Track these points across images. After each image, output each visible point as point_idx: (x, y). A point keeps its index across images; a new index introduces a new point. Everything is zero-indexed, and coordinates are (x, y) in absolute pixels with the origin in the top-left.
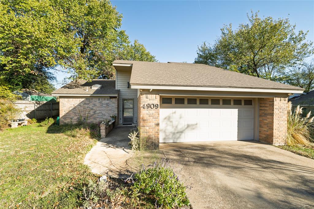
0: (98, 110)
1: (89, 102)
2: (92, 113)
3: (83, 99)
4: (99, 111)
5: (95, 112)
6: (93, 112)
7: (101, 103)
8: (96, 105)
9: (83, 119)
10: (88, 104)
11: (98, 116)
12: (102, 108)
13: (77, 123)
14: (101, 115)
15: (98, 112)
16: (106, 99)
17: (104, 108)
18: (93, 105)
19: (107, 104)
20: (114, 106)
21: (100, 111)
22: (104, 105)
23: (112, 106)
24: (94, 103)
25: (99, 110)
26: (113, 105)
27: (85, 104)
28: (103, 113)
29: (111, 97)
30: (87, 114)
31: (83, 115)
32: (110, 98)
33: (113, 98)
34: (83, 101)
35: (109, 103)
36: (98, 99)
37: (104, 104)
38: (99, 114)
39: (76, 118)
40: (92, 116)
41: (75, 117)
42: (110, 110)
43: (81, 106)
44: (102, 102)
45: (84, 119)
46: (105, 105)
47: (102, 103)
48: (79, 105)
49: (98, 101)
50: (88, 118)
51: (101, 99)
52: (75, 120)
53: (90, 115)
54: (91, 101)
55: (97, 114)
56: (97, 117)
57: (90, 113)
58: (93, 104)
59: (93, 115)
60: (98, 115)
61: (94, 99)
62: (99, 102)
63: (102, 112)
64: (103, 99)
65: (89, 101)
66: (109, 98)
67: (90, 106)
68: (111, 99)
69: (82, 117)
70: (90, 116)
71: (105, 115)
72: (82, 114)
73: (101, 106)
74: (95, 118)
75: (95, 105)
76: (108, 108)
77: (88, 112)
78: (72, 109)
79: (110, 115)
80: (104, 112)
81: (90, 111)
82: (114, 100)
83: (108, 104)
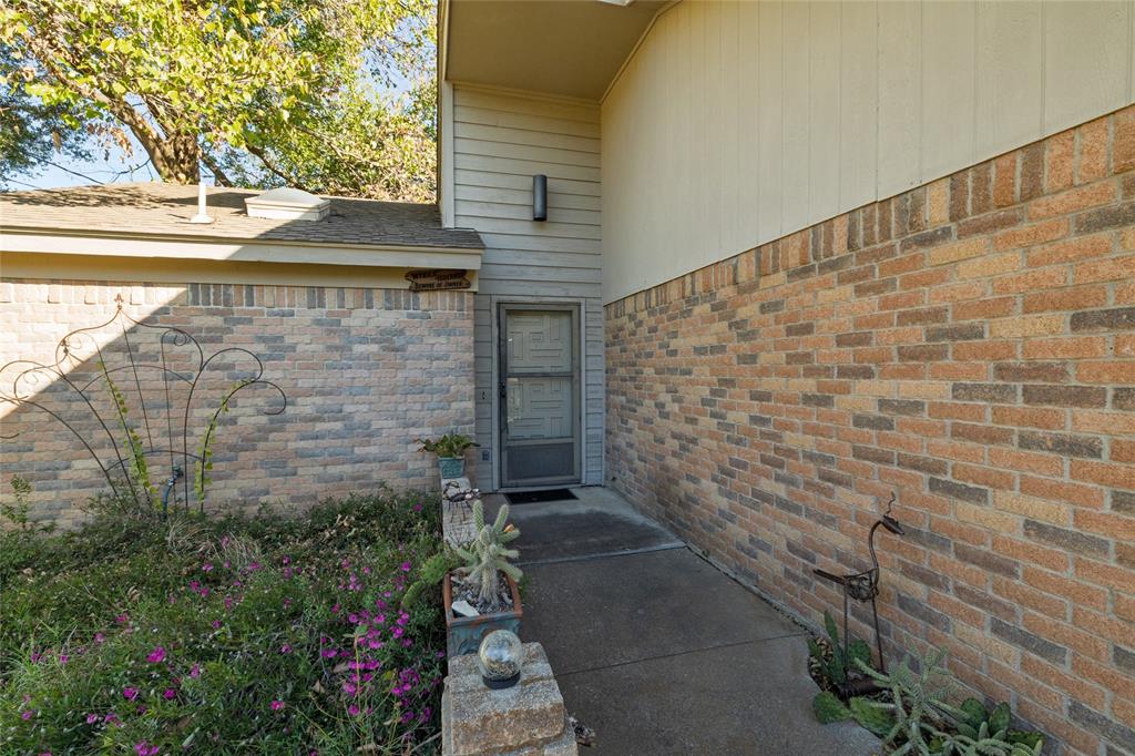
0: (308, 393)
1: (218, 321)
2: (248, 413)
3: (163, 295)
4: (319, 400)
5: (277, 413)
6: (260, 412)
7: (331, 325)
8: (293, 348)
9: (158, 472)
10: (213, 336)
11: (309, 444)
12: (348, 374)
13: (90, 517)
14: (338, 435)
15: (306, 406)
16: (379, 298)
17: (365, 373)
18: (260, 348)
19: (389, 341)
20: (446, 357)
21: (329, 401)
22: (358, 349)
23: (432, 358)
24: (269, 332)
25: (322, 393)
26: (441, 344)
27: (183, 334)
28: (350, 416)
29: (423, 280)
30: (201, 431)
31: (164, 442)
32: (416, 289)
33: (439, 288)
34: (163, 311)
35: (402, 332)
36: (301, 297)
37: (363, 340)
38: (320, 427)
39: (84, 467)
40: (249, 443)
41: (78, 464)
42: (416, 388)
43: (145, 357)
44: (345, 322)
45: (179, 474)
46: (374, 348)
47: (347, 331)
48: (124, 347)
49: (304, 315)
50: (219, 467)
51: (330, 297)
52: (75, 492)
53: (233, 440)
54: (240, 309)
55: (299, 426)
56: (299, 454)
57: (233, 421)
58: (261, 339)
59: (264, 432)
60: (303, 438)
61: (268, 296)
62: (318, 322)
63: (348, 409)
64: (349, 297)
65: (226, 315)
66: (407, 285)
67: (230, 357)
68: (423, 297)
69: (147, 459)
70: (232, 448)
71: (369, 434)
72: (154, 432)
73: (337, 355)
74: (280, 465)
75: (277, 348)
76: (400, 375)
77: (209, 412)
78: (50, 389)
79: (414, 432)
80: (357, 409)
81: (228, 402)
82: (442, 304)
83: (398, 341)
